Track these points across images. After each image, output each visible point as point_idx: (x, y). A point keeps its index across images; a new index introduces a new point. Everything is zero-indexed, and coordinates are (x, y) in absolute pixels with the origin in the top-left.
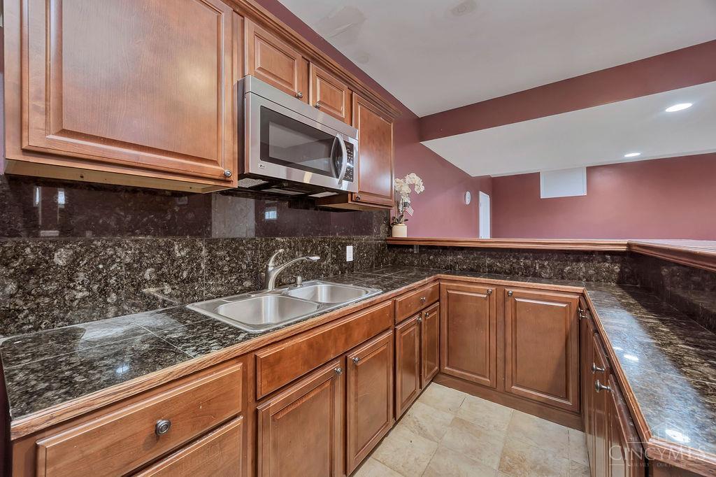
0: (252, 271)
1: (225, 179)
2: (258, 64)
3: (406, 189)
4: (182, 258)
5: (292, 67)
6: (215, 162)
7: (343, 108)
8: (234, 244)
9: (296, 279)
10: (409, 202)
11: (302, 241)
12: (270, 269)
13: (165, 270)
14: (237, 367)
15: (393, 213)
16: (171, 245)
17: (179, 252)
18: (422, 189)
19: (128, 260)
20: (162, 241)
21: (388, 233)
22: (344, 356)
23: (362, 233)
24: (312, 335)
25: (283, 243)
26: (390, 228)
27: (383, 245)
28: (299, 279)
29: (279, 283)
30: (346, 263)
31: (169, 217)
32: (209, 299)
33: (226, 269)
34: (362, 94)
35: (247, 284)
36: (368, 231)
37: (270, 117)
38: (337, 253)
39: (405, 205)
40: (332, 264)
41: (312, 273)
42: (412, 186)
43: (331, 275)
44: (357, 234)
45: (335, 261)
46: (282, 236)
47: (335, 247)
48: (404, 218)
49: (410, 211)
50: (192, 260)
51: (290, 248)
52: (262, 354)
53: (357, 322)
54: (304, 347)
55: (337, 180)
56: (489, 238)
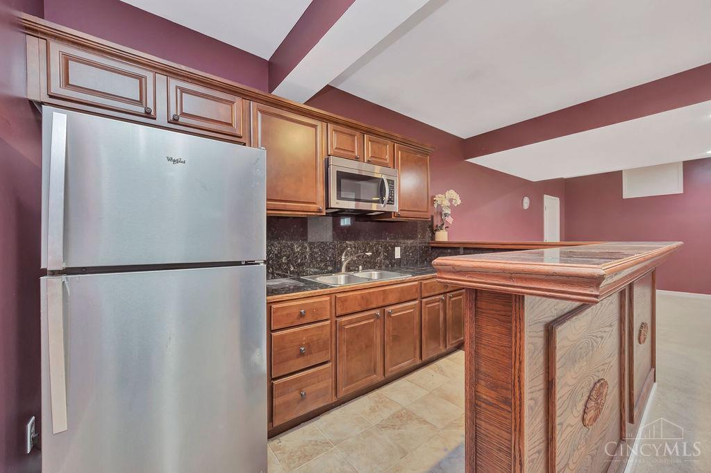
0: (333, 261)
1: (320, 211)
2: (335, 146)
3: (446, 203)
4: (299, 252)
5: (354, 141)
6: (315, 203)
7: (387, 157)
8: (323, 245)
9: (358, 268)
10: (450, 213)
11: (363, 244)
12: (343, 260)
13: (290, 258)
14: (327, 298)
15: (437, 222)
16: (293, 245)
17: (297, 249)
18: (459, 202)
19: (276, 252)
20: (289, 243)
21: (431, 237)
22: (383, 308)
23: (408, 238)
24: (363, 292)
25: (351, 245)
26: (433, 234)
27: (427, 247)
28: (360, 267)
29: (348, 269)
30: (395, 259)
31: (292, 231)
32: (311, 275)
33: (319, 259)
34: (403, 142)
35: (330, 268)
36: (413, 237)
37: (341, 176)
38: (387, 252)
39: (446, 215)
40: (384, 259)
41: (370, 264)
42: (451, 200)
43: (383, 267)
44: (404, 238)
45: (386, 258)
46: (350, 240)
47: (386, 247)
48: (444, 226)
49: (450, 220)
50: (302, 254)
51: (355, 247)
52: (339, 296)
53: (392, 291)
54: (359, 297)
55: (382, 205)
56: (559, 241)
